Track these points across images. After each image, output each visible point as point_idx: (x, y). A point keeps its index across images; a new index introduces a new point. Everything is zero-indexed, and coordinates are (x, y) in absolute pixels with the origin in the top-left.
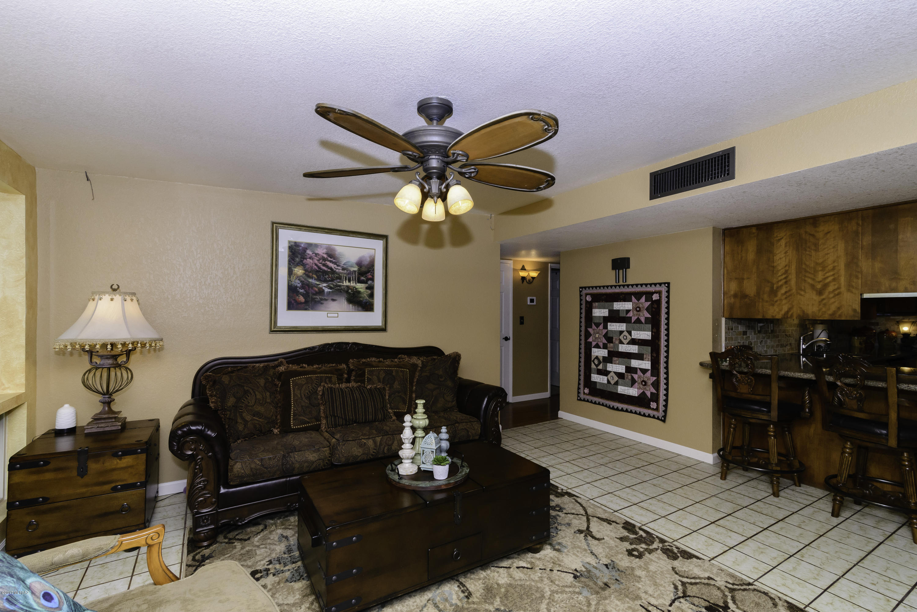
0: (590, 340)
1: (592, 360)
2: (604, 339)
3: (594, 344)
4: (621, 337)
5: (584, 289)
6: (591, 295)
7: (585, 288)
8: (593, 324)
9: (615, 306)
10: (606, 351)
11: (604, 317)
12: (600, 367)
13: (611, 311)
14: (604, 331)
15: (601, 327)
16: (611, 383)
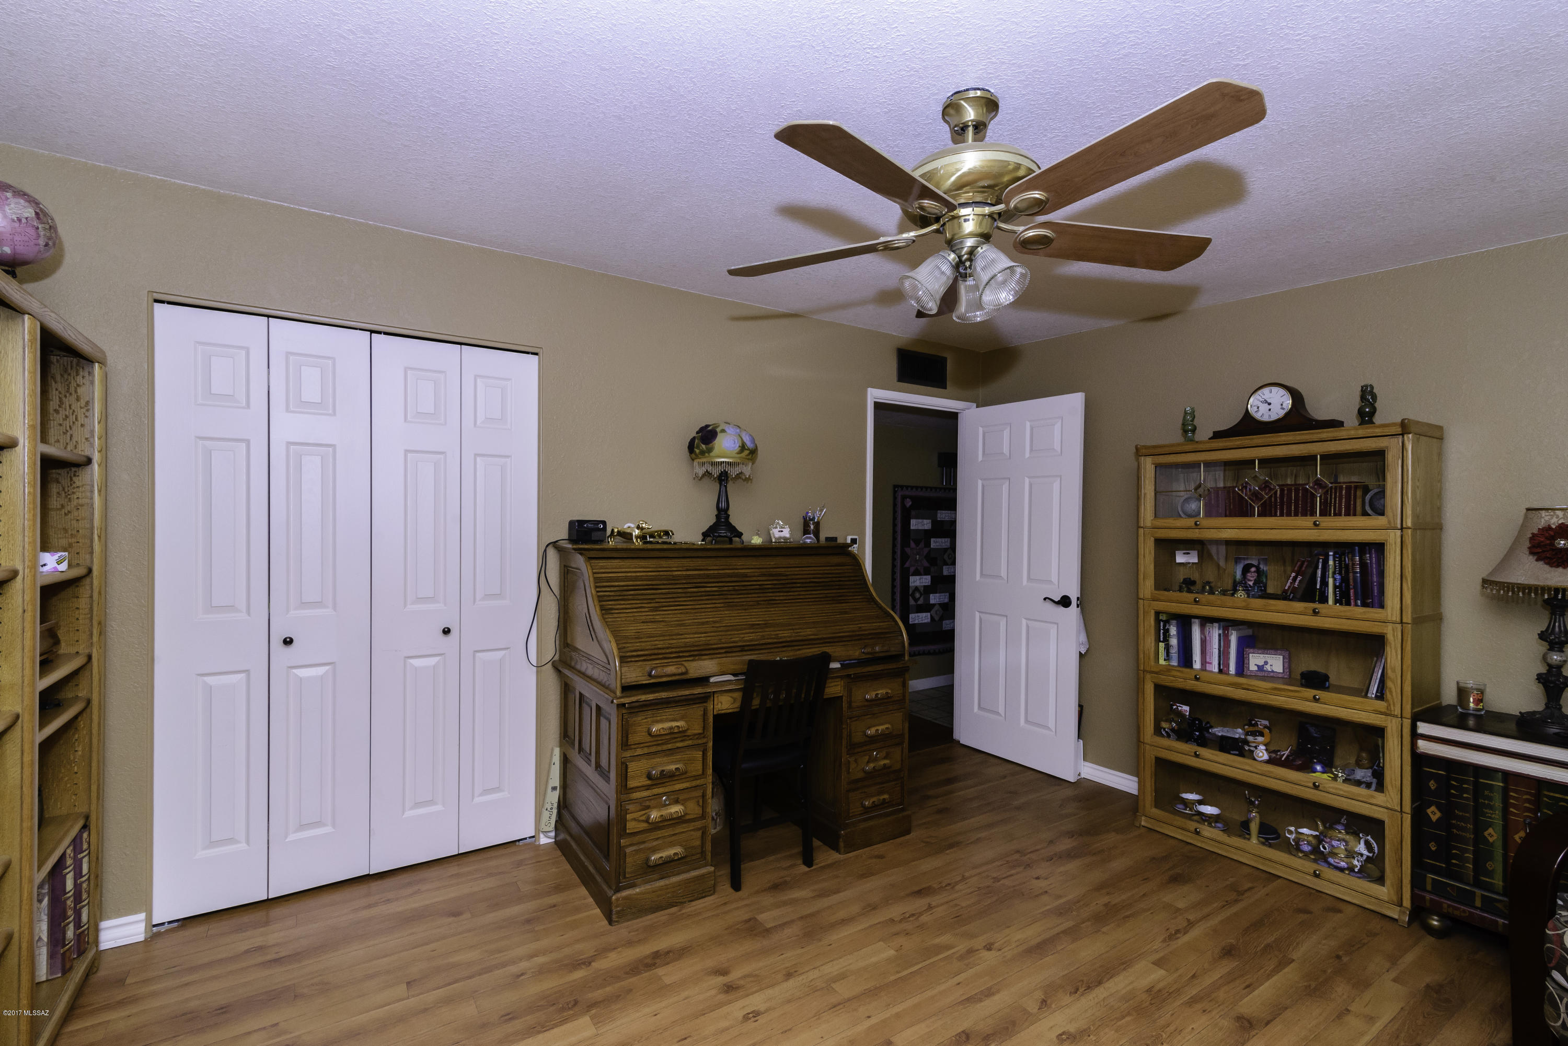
0: (907, 565)
1: (910, 593)
2: (925, 561)
3: (912, 569)
4: (946, 557)
5: (900, 489)
6: (911, 498)
7: (902, 487)
8: (911, 542)
9: (939, 515)
10: (929, 578)
11: (926, 531)
12: (921, 602)
13: (935, 523)
14: (926, 550)
15: (922, 545)
16: (935, 621)
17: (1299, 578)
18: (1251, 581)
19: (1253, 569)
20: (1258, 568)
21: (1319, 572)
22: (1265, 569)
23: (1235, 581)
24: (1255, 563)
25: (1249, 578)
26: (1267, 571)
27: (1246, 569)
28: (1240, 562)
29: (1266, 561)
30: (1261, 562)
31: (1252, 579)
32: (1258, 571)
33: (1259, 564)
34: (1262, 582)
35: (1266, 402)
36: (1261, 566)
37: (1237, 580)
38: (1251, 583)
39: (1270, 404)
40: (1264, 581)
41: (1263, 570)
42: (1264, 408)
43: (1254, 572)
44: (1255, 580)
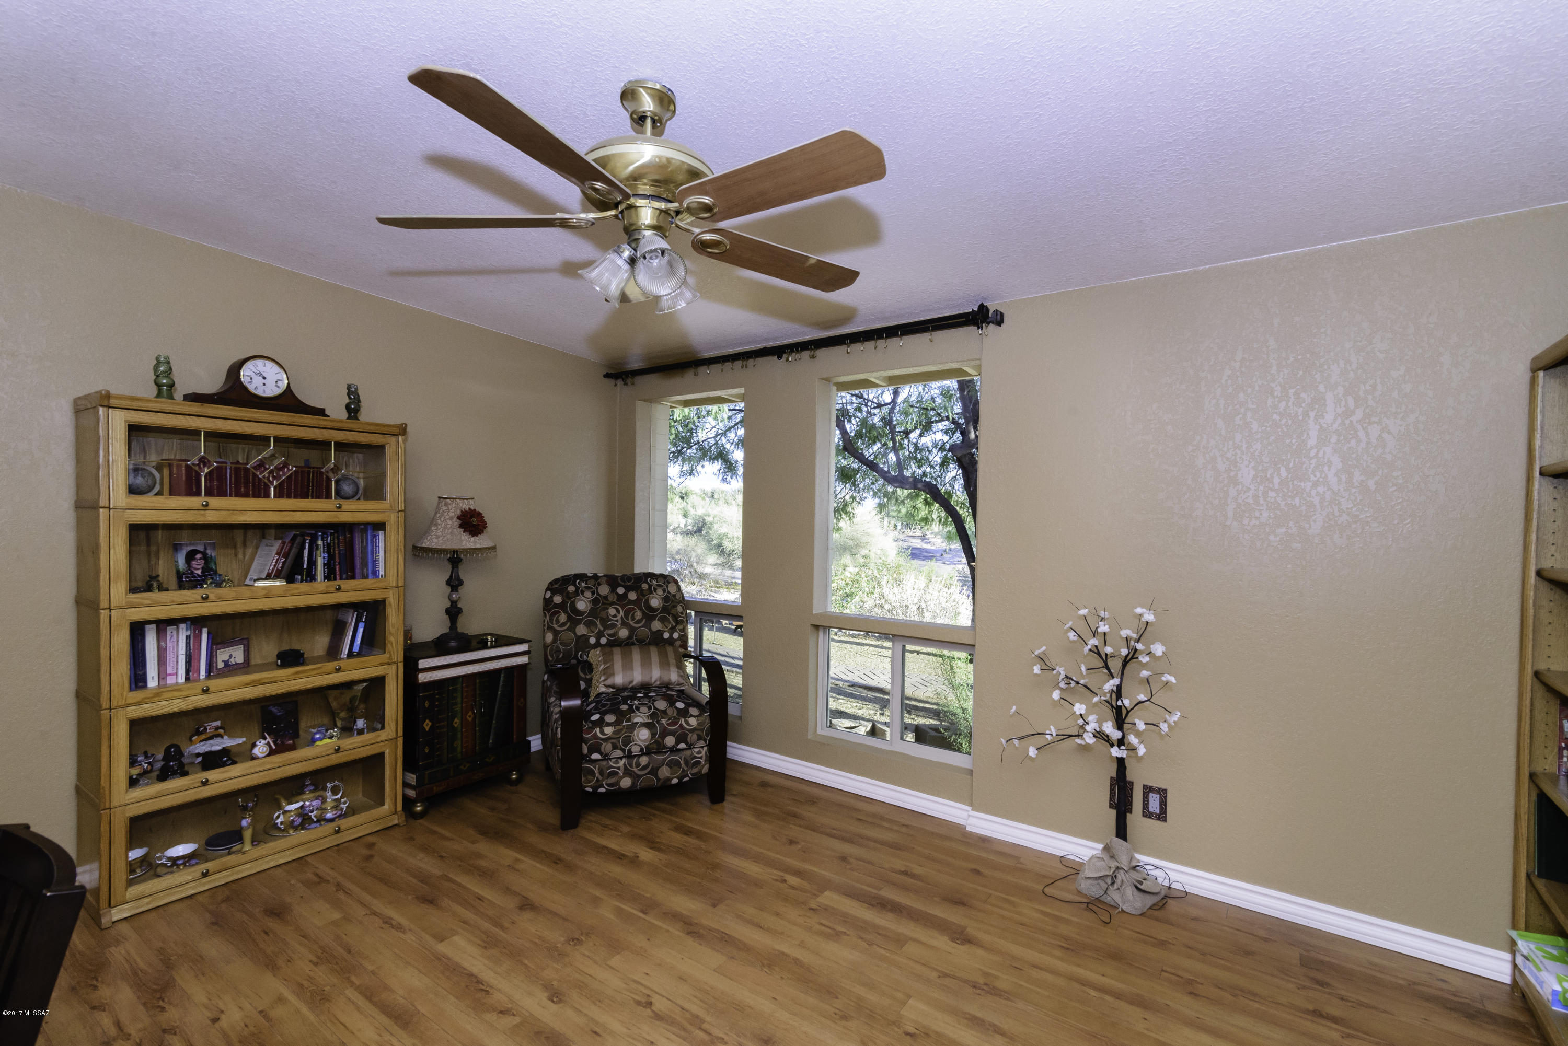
17: (283, 560)
18: (198, 569)
19: (199, 556)
20: (204, 555)
21: (306, 553)
22: (213, 555)
23: (178, 572)
24: (201, 548)
25: (194, 566)
26: (215, 557)
27: (190, 557)
28: (182, 549)
29: (214, 546)
30: (208, 548)
31: (199, 567)
32: (205, 557)
33: (206, 549)
34: (211, 570)
35: (260, 374)
36: (209, 552)
37: (181, 570)
38: (199, 572)
39: (264, 378)
40: (214, 567)
41: (211, 556)
42: (258, 381)
43: (200, 559)
44: (203, 568)
